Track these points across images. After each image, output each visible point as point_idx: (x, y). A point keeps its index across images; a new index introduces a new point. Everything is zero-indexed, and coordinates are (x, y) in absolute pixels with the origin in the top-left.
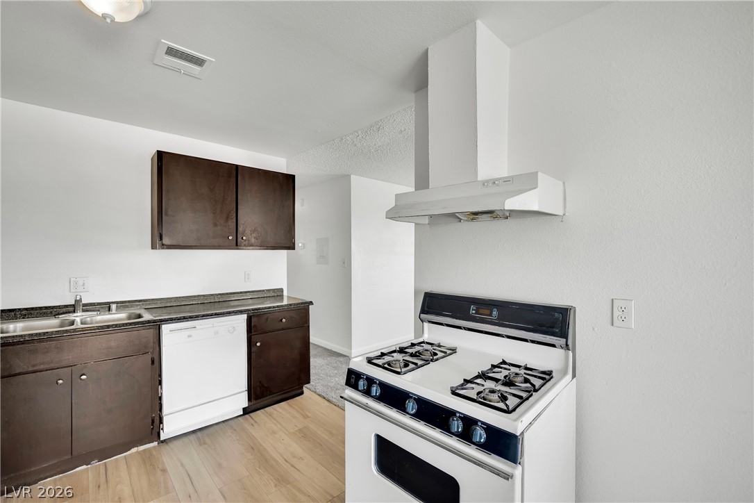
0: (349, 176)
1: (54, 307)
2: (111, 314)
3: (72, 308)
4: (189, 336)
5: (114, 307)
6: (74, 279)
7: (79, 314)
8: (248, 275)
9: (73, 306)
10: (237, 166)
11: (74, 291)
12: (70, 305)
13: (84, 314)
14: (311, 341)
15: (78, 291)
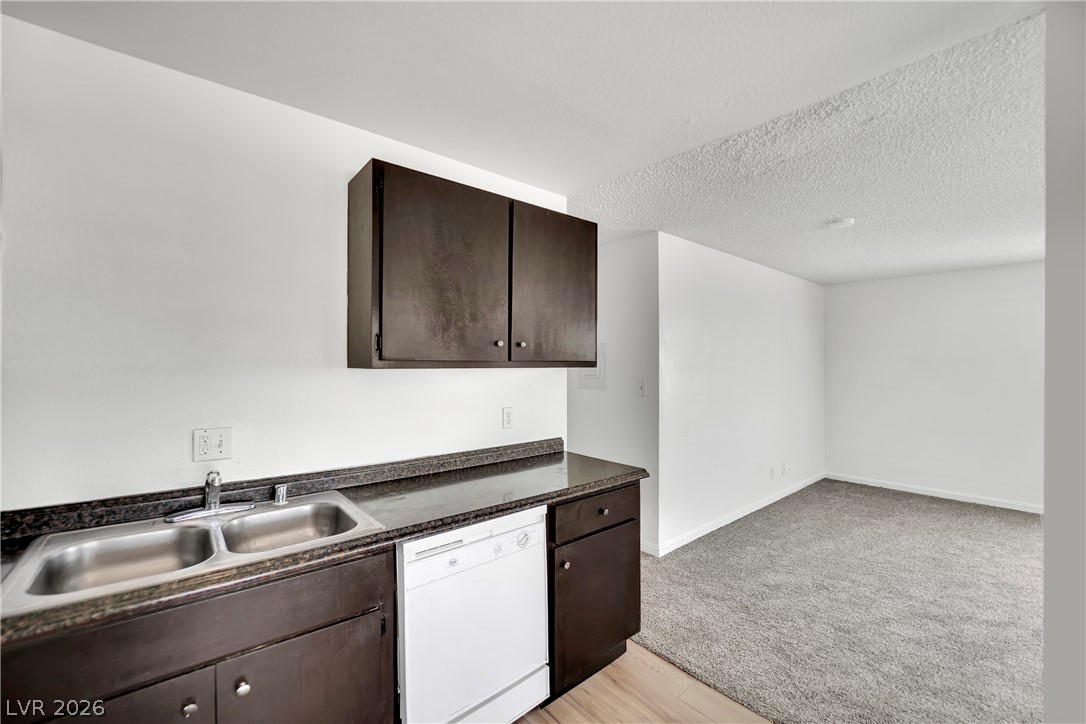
0: (654, 233)
1: (162, 494)
2: (278, 508)
3: (199, 498)
4: (453, 563)
5: (282, 490)
6: (201, 433)
7: (212, 512)
8: (509, 415)
9: (202, 490)
10: (512, 203)
11: (201, 458)
12: (194, 489)
13: (224, 510)
14: (642, 549)
15: (207, 457)
